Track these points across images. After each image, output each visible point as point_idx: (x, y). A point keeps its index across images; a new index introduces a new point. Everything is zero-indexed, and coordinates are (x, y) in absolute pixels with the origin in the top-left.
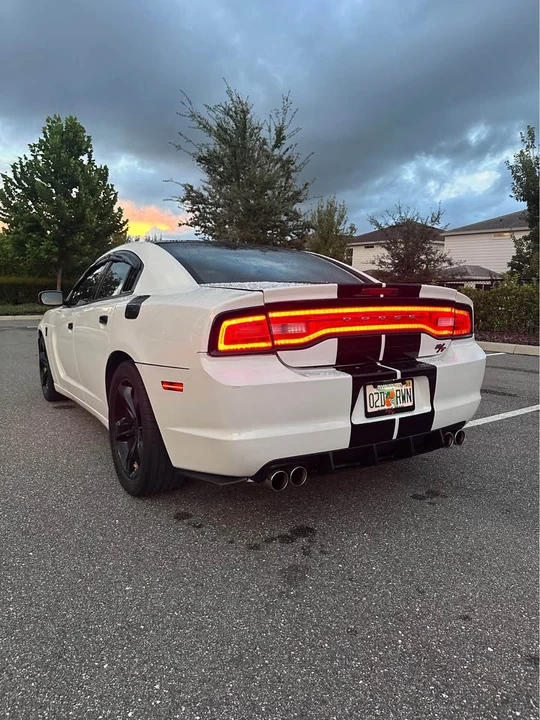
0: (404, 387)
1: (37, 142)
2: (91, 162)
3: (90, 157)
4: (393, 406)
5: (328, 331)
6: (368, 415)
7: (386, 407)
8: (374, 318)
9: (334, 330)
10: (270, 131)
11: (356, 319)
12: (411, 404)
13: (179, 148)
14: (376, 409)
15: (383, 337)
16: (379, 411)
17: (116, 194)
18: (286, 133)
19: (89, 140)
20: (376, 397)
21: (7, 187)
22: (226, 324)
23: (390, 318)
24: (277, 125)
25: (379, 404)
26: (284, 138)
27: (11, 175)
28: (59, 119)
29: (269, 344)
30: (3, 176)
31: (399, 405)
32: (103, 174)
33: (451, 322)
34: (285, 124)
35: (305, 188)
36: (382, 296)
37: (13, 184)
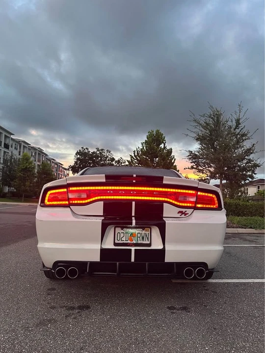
0: (144, 232)
1: (144, 142)
2: (165, 148)
3: (164, 145)
4: (134, 242)
5: (99, 198)
6: (115, 244)
7: (129, 242)
8: (128, 193)
9: (102, 197)
10: (232, 121)
11: (116, 193)
12: (149, 242)
13: (187, 135)
14: (122, 242)
15: (134, 203)
16: (123, 243)
17: (175, 160)
18: (241, 121)
19: (164, 138)
20: (122, 235)
21: (131, 160)
22: (49, 193)
23: (139, 193)
24: (236, 118)
25: (124, 239)
26: (239, 124)
27: (133, 155)
28: (153, 132)
29: (67, 202)
30: (130, 155)
31: (139, 242)
32: (170, 151)
33: (193, 199)
34: (240, 117)
35: (253, 146)
36: (134, 181)
37: (134, 158)
